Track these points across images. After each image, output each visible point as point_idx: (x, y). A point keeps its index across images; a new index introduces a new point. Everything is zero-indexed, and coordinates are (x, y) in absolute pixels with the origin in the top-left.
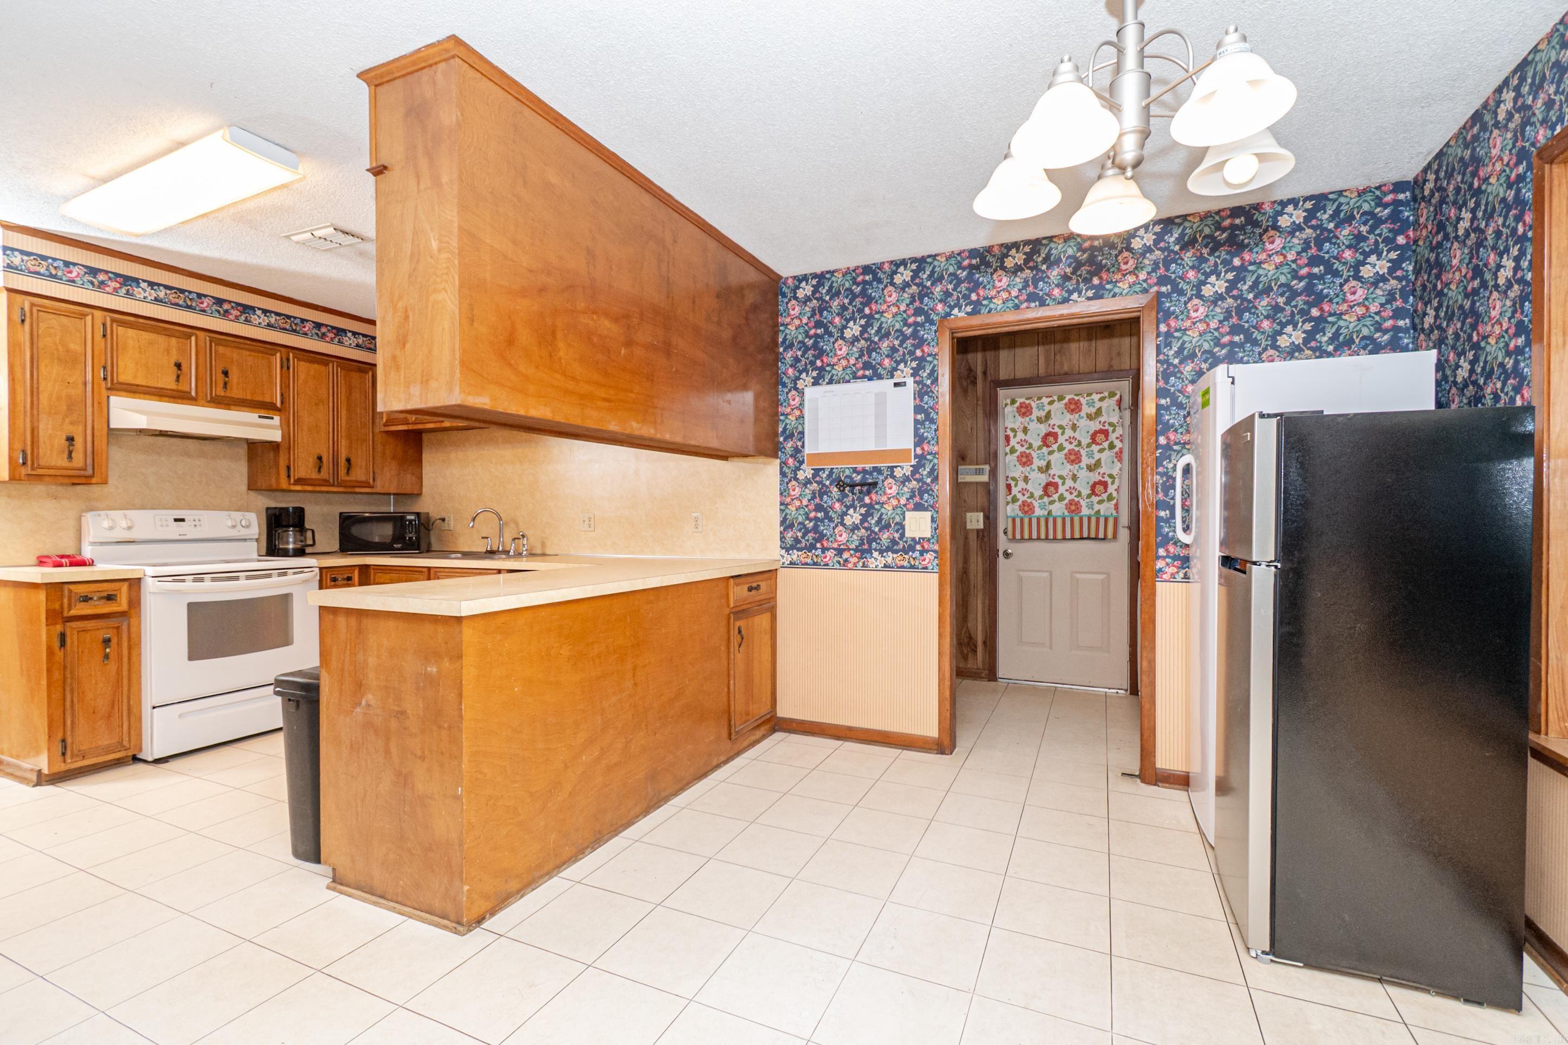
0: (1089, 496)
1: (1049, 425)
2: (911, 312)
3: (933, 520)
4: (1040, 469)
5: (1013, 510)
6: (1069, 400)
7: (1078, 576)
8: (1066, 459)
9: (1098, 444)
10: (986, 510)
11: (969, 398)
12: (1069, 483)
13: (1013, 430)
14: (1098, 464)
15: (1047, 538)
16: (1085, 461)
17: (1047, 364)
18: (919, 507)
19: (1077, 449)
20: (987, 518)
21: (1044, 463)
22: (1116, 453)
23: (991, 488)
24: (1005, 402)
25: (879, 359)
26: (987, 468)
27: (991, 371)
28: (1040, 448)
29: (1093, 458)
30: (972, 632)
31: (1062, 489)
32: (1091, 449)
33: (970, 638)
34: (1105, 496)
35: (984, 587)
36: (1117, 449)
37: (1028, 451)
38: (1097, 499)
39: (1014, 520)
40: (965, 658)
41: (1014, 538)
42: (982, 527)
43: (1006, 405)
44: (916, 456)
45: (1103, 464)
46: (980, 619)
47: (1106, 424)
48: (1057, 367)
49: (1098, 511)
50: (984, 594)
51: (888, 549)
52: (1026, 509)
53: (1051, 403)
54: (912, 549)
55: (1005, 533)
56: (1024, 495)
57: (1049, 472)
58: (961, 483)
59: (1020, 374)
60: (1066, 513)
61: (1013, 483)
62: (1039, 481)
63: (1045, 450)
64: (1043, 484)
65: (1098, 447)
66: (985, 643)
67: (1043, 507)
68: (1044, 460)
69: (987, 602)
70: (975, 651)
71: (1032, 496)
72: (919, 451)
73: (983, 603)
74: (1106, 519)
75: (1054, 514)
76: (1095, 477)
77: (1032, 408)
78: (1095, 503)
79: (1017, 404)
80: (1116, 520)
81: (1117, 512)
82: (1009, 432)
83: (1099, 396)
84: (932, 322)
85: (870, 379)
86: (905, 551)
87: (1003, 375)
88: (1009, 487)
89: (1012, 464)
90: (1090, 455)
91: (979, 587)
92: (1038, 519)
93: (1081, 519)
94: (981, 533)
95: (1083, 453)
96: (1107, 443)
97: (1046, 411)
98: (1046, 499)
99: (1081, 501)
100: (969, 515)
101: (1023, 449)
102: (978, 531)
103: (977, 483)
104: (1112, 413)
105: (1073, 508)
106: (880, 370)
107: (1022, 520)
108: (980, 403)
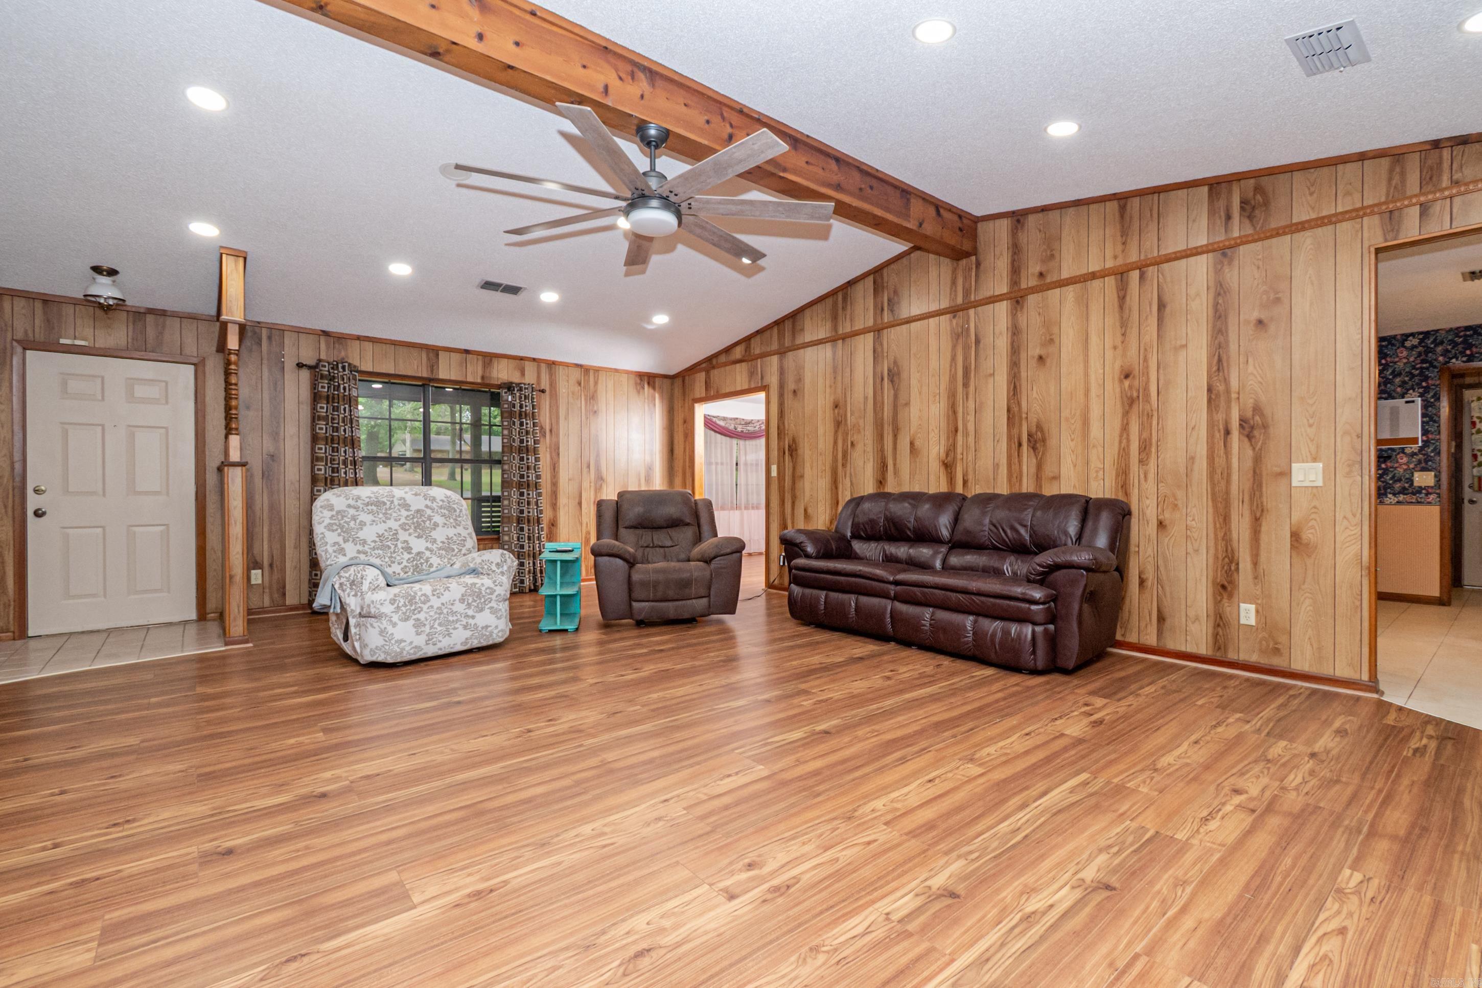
2: (1419, 361)
3: (1436, 476)
18: (1423, 469)
25: (1393, 388)
44: (1423, 441)
51: (1399, 493)
54: (1420, 492)
72: (1425, 438)
84: (1435, 367)
85: (1386, 399)
86: (1413, 493)
106: (1394, 394)
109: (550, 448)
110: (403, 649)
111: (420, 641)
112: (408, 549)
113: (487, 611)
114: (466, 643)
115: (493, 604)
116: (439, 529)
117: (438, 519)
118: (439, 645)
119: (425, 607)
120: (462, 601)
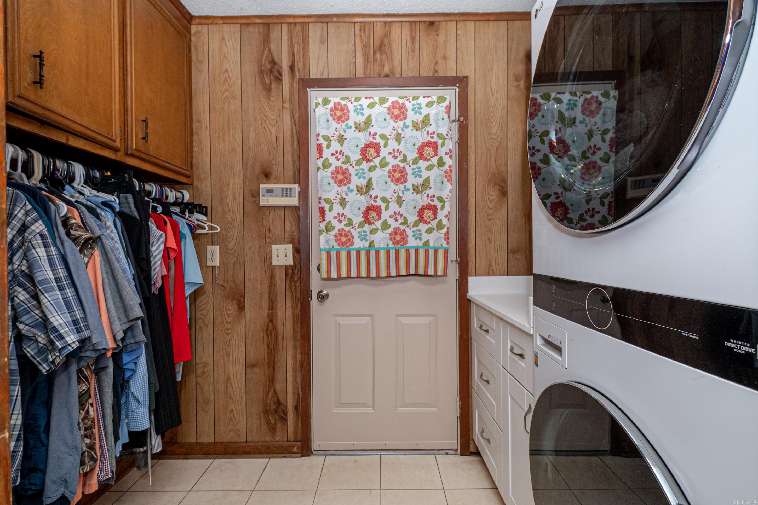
0: (416, 224)
1: (370, 134)
4: (360, 190)
5: (327, 241)
6: (393, 103)
7: (405, 320)
8: (389, 177)
9: (425, 159)
10: (296, 241)
11: (272, 99)
12: (394, 207)
13: (326, 138)
14: (426, 184)
15: (368, 277)
16: (412, 180)
17: (366, 67)
19: (402, 165)
20: (297, 251)
21: (364, 182)
22: (446, 172)
23: (302, 213)
24: (315, 101)
26: (296, 188)
27: (299, 66)
28: (358, 163)
29: (421, 177)
30: (280, 395)
31: (385, 215)
32: (418, 165)
33: (279, 403)
34: (434, 223)
35: (295, 338)
36: (446, 167)
37: (344, 166)
38: (426, 227)
39: (329, 253)
40: (273, 429)
41: (329, 278)
42: (292, 263)
43: (317, 104)
45: (432, 185)
46: (290, 379)
47: (435, 136)
48: (377, 69)
49: (427, 243)
50: (295, 347)
52: (343, 239)
53: (371, 106)
55: (319, 270)
56: (340, 222)
57: (371, 193)
58: (264, 207)
59: (334, 74)
60: (391, 245)
61: (327, 207)
62: (358, 205)
63: (365, 165)
64: (363, 208)
65: (427, 163)
66: (296, 408)
67: (363, 237)
68: (364, 178)
69: (299, 357)
70: (284, 419)
71: (350, 223)
73: (294, 358)
74: (436, 252)
75: (376, 246)
76: (423, 200)
77: (349, 111)
78: (423, 232)
79: (331, 105)
80: (446, 252)
81: (448, 243)
82: (321, 141)
83: (427, 100)
87: (314, 74)
88: (322, 211)
89: (325, 182)
90: (417, 174)
91: (289, 338)
92: (358, 252)
93: (407, 251)
94: (290, 271)
95: (409, 170)
96: (436, 158)
97: (366, 115)
98: (367, 228)
99: (407, 230)
100: (274, 247)
101: (339, 164)
102: (287, 268)
103: (285, 208)
104: (441, 123)
105: (398, 238)
107: (338, 253)
108: (287, 105)
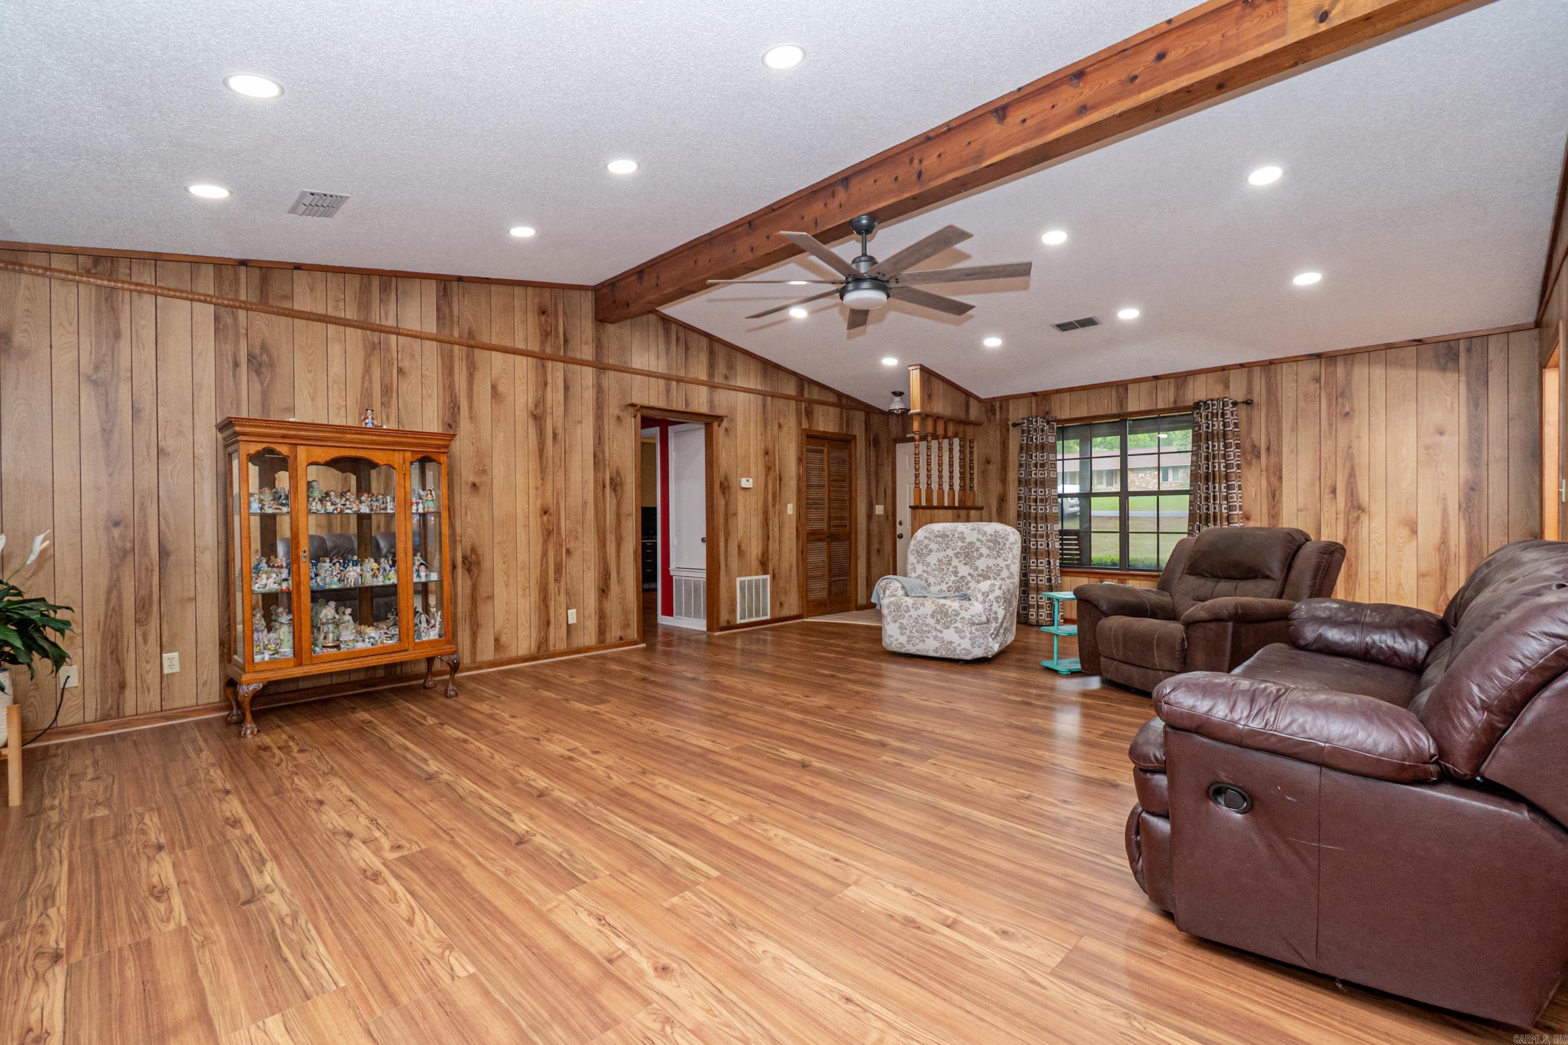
109: (1267, 470)
110: (892, 643)
111: (903, 639)
112: (956, 573)
113: (952, 630)
114: (936, 650)
115: (959, 625)
116: (983, 559)
117: (984, 551)
118: (917, 647)
119: (907, 615)
120: (933, 616)
